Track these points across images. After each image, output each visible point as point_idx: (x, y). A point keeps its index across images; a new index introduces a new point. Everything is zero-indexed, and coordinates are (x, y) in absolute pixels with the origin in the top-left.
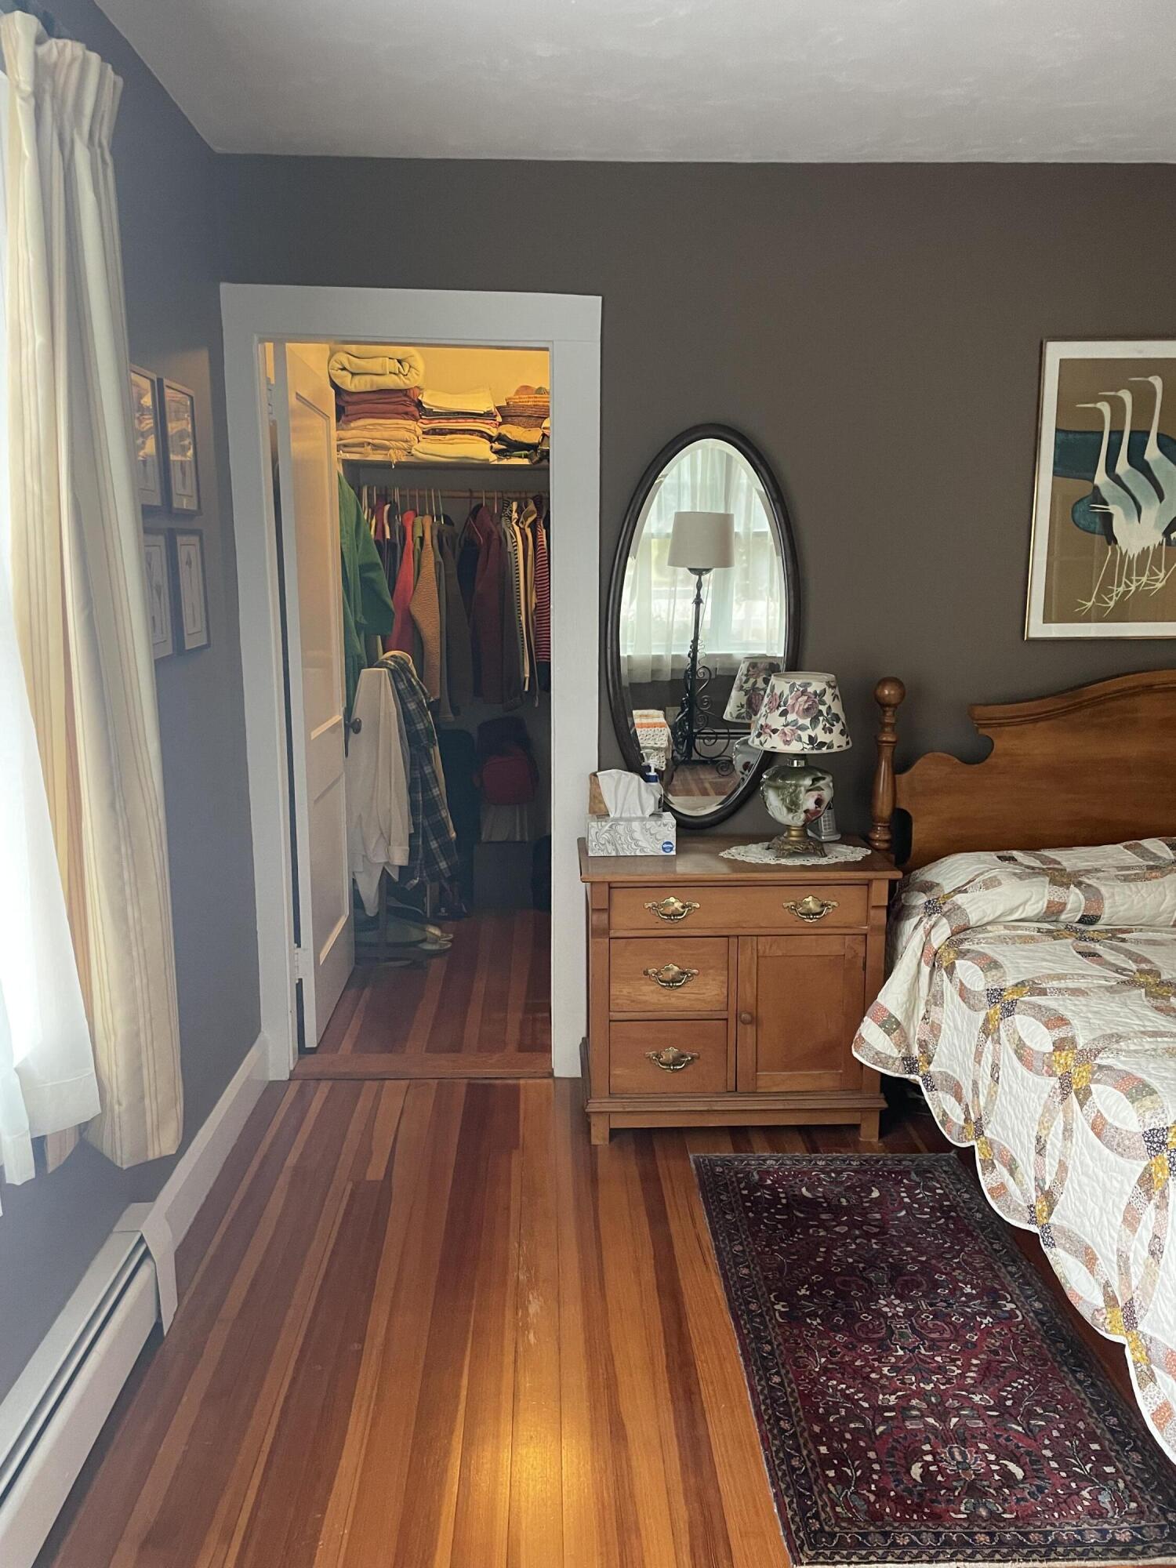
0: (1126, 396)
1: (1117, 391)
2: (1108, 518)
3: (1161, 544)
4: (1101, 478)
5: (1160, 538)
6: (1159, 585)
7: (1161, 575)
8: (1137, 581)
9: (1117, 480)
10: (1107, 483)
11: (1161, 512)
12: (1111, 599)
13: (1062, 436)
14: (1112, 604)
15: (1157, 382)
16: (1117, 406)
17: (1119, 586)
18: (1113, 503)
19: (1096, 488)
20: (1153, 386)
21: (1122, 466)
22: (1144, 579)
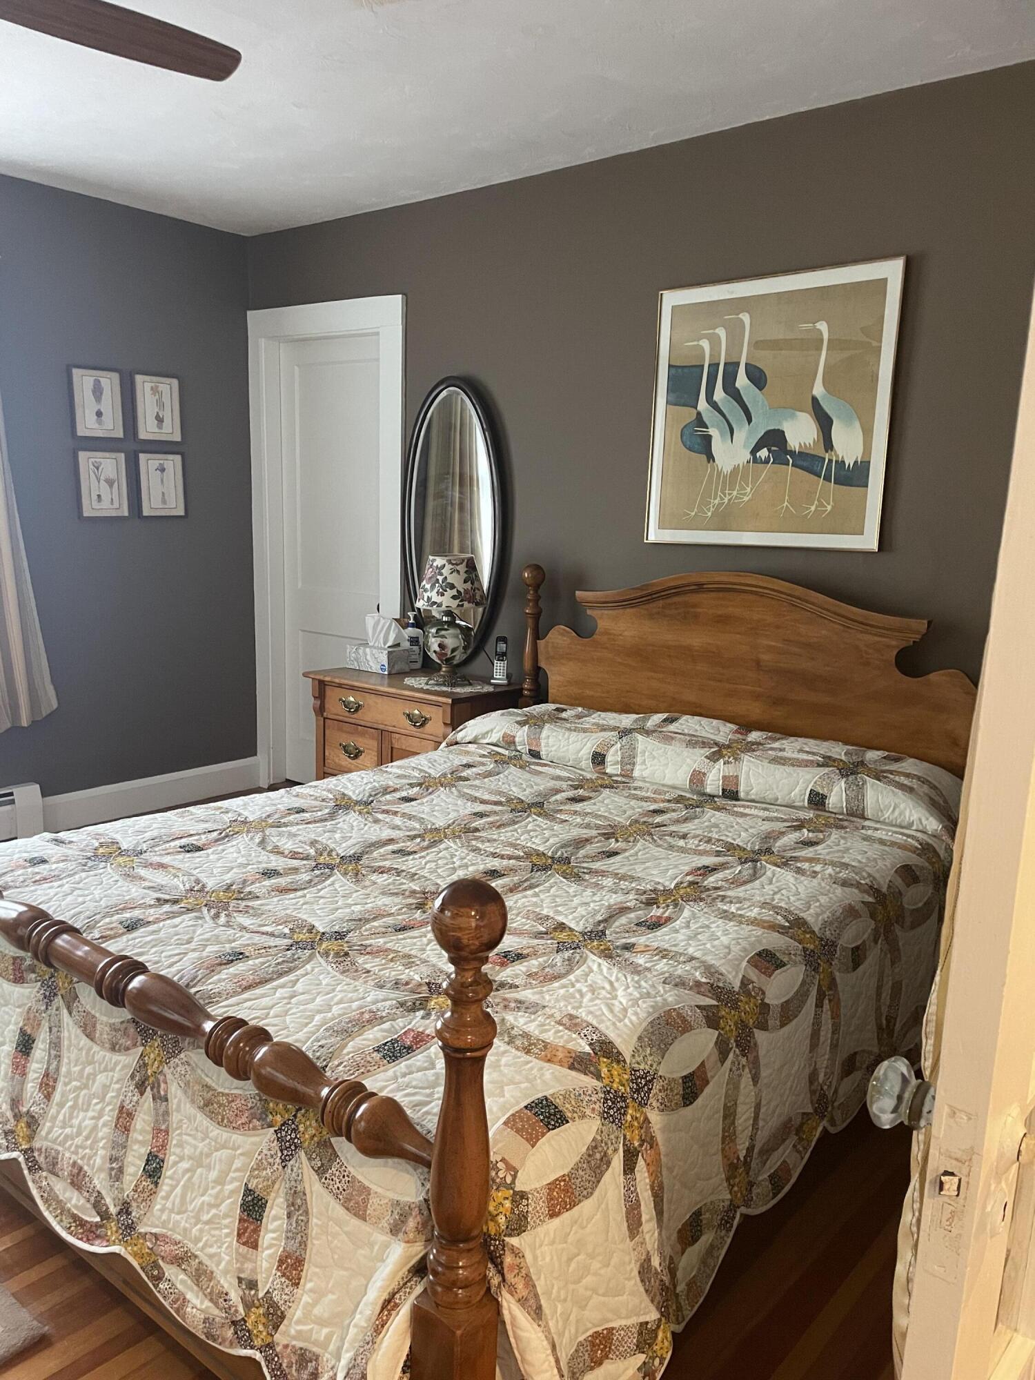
0: (721, 332)
1: (715, 329)
2: (708, 439)
3: (748, 462)
4: (702, 405)
5: (748, 456)
6: (746, 499)
7: (749, 489)
8: (730, 494)
9: (715, 406)
10: (707, 409)
11: (750, 433)
12: (709, 511)
13: (673, 371)
14: (710, 514)
15: (745, 317)
16: (714, 341)
17: (715, 499)
18: (712, 426)
19: (699, 414)
20: (742, 321)
21: (719, 394)
22: (735, 493)
